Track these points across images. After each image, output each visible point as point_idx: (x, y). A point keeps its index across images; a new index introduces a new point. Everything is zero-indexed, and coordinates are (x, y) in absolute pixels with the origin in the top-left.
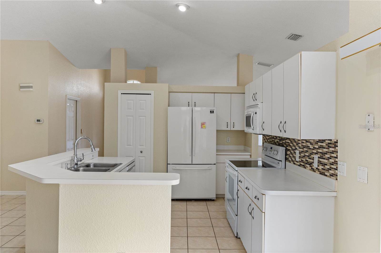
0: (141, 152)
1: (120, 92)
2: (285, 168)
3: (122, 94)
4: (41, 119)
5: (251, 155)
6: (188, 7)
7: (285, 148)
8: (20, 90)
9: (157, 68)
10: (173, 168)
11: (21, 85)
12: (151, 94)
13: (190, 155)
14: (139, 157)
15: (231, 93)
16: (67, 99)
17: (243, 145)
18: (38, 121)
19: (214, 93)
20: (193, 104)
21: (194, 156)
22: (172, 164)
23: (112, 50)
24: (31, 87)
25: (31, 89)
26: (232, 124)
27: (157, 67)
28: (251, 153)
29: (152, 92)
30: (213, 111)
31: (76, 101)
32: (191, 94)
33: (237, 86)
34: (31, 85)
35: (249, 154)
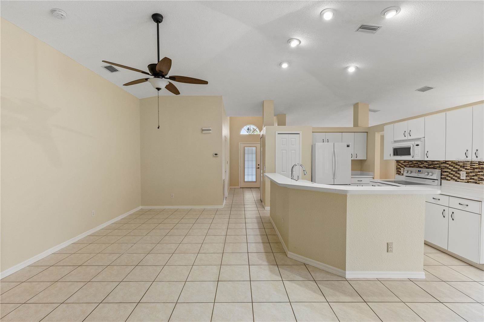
1: (277, 133)
2: (441, 185)
4: (217, 154)
7: (440, 171)
8: (202, 132)
9: (286, 115)
11: (203, 129)
12: (299, 134)
17: (359, 170)
19: (342, 132)
23: (264, 101)
24: (210, 130)
25: (210, 132)
26: (355, 155)
29: (300, 132)
30: (349, 146)
32: (325, 133)
33: (354, 127)
34: (210, 128)
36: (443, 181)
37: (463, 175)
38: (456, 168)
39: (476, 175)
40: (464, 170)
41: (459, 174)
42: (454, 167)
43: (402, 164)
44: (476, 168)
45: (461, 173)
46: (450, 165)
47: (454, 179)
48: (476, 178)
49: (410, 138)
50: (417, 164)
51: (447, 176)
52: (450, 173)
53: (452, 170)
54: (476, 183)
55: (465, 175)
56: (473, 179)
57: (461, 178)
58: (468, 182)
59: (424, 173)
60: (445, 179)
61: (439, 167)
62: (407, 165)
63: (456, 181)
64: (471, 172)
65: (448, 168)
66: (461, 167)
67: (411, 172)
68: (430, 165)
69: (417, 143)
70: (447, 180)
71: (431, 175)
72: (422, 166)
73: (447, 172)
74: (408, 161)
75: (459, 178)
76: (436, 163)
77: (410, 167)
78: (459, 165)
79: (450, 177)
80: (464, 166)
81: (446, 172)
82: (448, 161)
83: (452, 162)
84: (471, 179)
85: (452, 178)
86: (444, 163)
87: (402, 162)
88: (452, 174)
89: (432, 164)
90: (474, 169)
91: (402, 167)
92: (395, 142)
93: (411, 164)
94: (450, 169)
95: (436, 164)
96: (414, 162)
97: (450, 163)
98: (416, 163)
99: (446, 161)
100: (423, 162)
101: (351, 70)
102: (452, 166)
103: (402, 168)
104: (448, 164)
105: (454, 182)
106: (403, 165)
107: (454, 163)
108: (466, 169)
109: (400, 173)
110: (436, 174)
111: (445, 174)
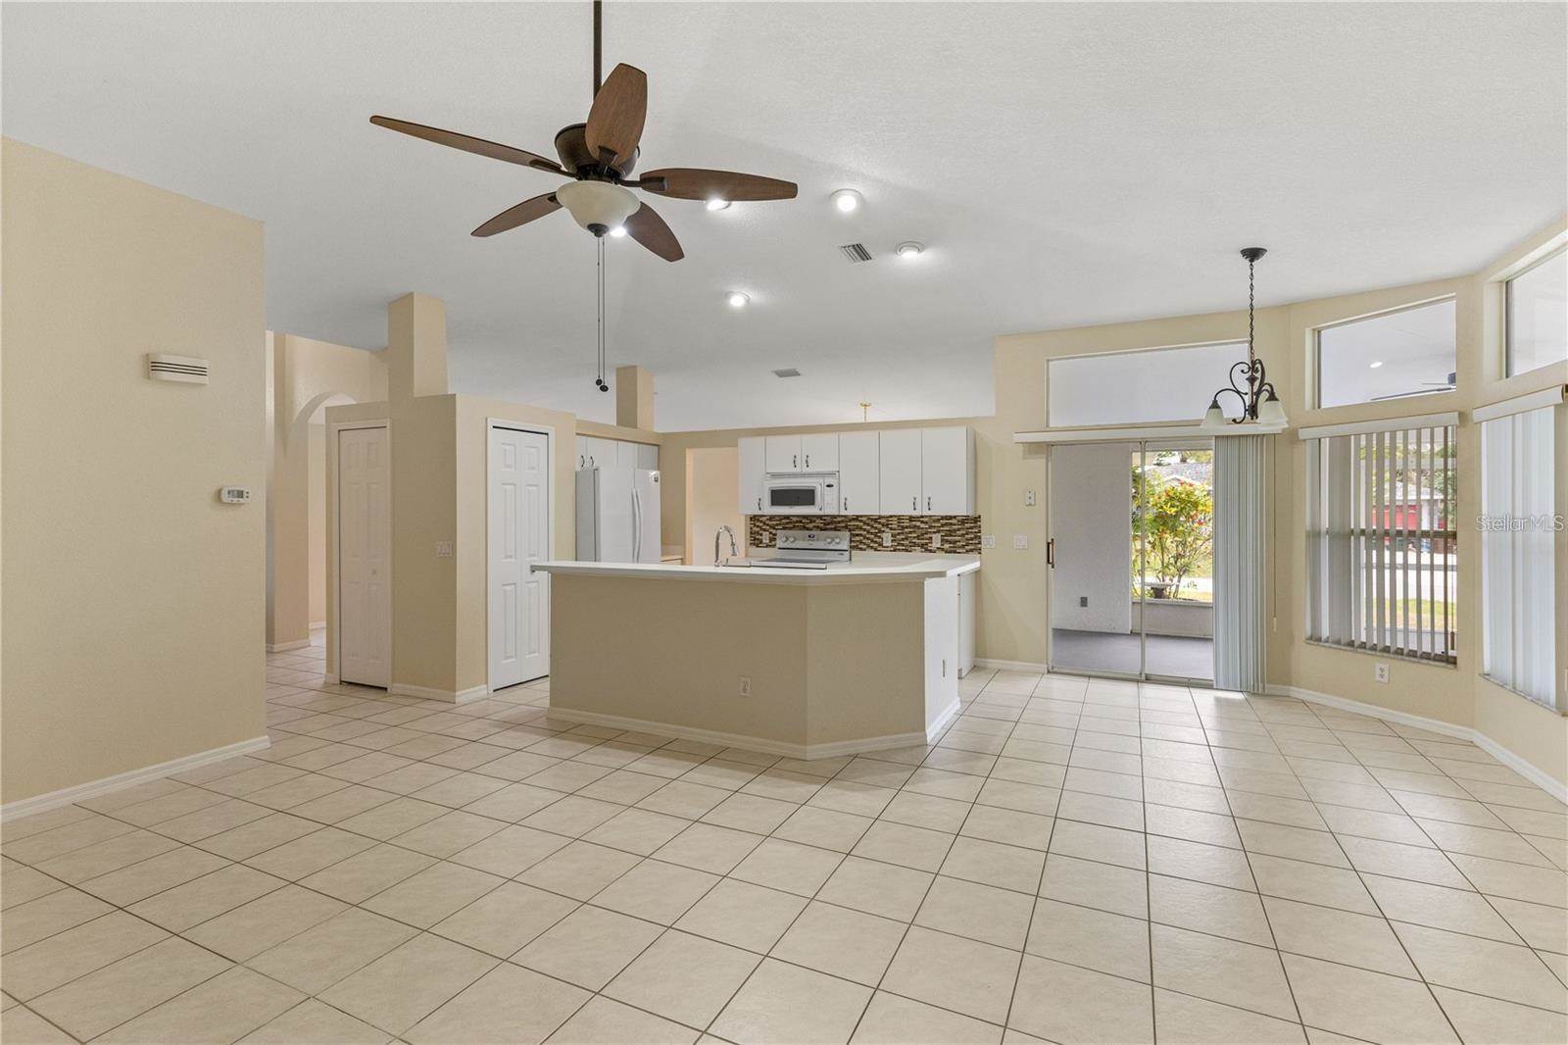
2: (851, 559)
7: (849, 533)
12: (547, 434)
24: (200, 371)
29: (552, 431)
36: (853, 552)
37: (887, 538)
38: (876, 528)
39: (907, 539)
40: (888, 530)
41: (880, 537)
42: (872, 527)
43: (764, 523)
44: (907, 527)
45: (884, 535)
46: (865, 523)
47: (872, 547)
48: (906, 542)
49: (806, 470)
50: (801, 522)
51: (861, 542)
52: (865, 537)
53: (868, 532)
54: (907, 551)
55: (890, 538)
56: (903, 545)
57: (884, 545)
58: (894, 550)
59: (823, 540)
60: (856, 548)
61: (846, 527)
62: (777, 525)
63: (876, 550)
64: (899, 534)
65: (861, 528)
66: (883, 525)
67: (795, 539)
68: (829, 524)
69: (829, 481)
70: (861, 549)
71: (837, 543)
72: (811, 526)
73: (861, 535)
74: (779, 516)
75: (881, 545)
76: (839, 519)
77: (784, 528)
78: (880, 523)
79: (865, 544)
80: (888, 525)
81: (857, 535)
82: (861, 516)
83: (868, 517)
84: (899, 544)
85: (869, 546)
86: (853, 519)
87: (764, 519)
88: (868, 539)
89: (832, 523)
90: (903, 528)
91: (765, 530)
92: (775, 476)
93: (787, 523)
94: (865, 530)
95: (839, 522)
96: (794, 519)
97: (864, 519)
98: (797, 522)
99: (858, 516)
100: (813, 519)
101: (737, 301)
102: (868, 525)
103: (764, 533)
104: (861, 521)
105: (872, 552)
106: (768, 525)
107: (872, 520)
108: (891, 529)
109: (761, 542)
110: (843, 540)
111: (857, 538)
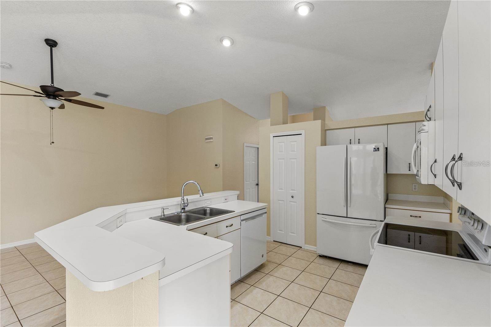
0: (292, 197)
1: (271, 136)
3: (274, 137)
4: (218, 164)
5: (451, 214)
6: (312, 6)
10: (323, 219)
13: (344, 206)
14: (290, 202)
15: (416, 122)
16: (245, 146)
18: (216, 165)
19: (388, 124)
20: (357, 141)
21: (350, 206)
22: (323, 214)
24: (211, 138)
25: (211, 140)
27: (325, 106)
28: (451, 210)
29: (303, 132)
31: (258, 148)
34: (211, 137)
35: (449, 211)
